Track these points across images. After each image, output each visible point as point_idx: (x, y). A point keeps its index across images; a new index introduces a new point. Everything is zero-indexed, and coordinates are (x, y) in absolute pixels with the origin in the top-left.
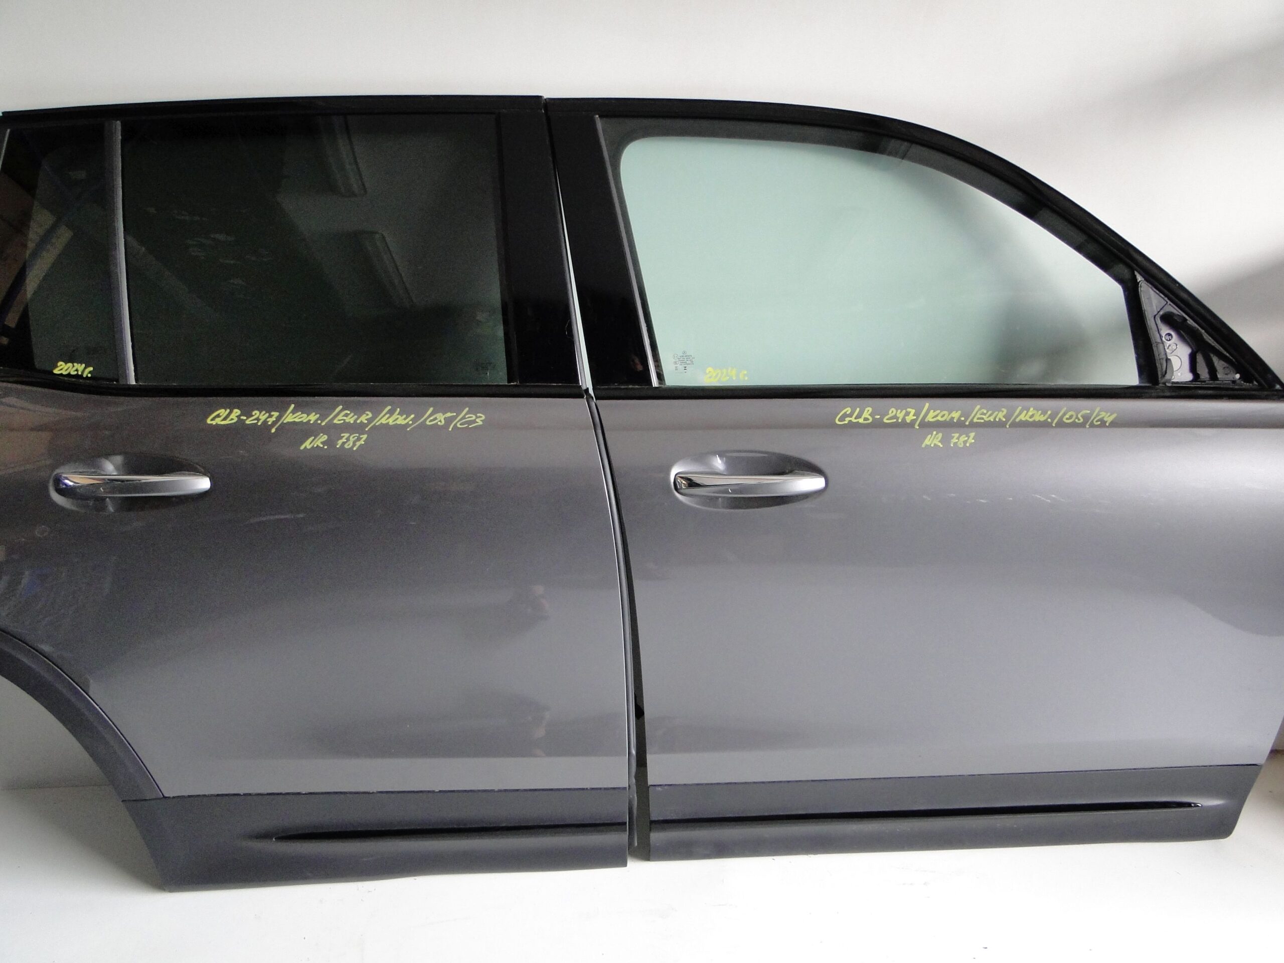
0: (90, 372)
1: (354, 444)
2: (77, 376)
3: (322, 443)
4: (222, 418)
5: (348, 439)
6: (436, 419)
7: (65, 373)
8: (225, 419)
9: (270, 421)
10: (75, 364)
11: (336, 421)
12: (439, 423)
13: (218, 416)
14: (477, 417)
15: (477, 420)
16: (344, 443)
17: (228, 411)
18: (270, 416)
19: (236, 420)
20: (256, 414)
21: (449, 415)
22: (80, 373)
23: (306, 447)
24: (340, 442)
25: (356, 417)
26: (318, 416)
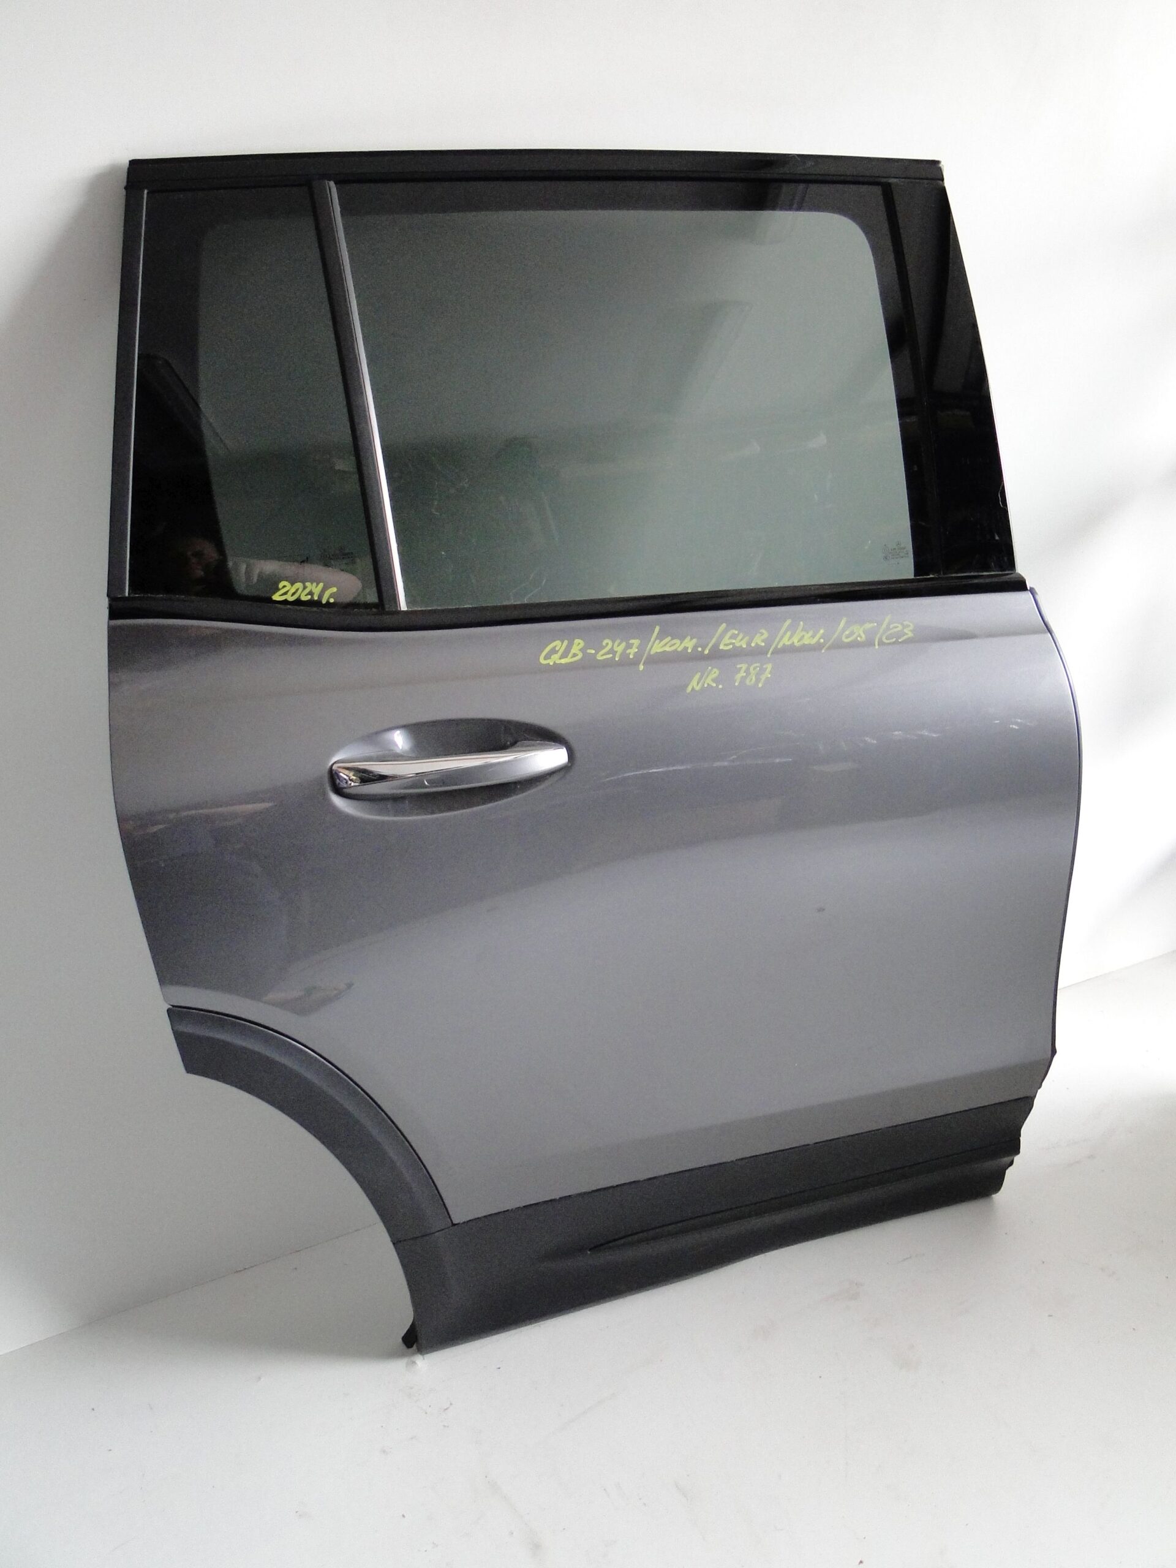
0: (331, 596)
1: (758, 680)
2: (311, 603)
3: (714, 680)
4: (560, 654)
5: (747, 671)
6: (852, 633)
7: (291, 599)
8: (565, 655)
9: (632, 651)
10: (308, 584)
11: (721, 647)
12: (859, 639)
13: (554, 651)
14: (904, 627)
15: (906, 631)
16: (743, 679)
17: (566, 643)
18: (629, 646)
19: (580, 656)
20: (607, 644)
21: (868, 626)
22: (316, 598)
23: (693, 689)
24: (738, 677)
25: (747, 638)
26: (695, 641)
